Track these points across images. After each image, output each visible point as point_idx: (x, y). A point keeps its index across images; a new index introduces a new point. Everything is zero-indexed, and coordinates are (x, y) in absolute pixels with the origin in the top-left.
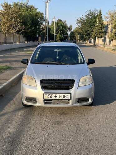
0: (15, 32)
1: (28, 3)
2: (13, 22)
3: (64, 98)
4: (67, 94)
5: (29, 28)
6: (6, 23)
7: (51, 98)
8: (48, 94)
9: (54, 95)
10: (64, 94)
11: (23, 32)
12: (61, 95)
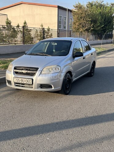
0: (84, 31)
1: (103, 1)
2: (82, 21)
3: (27, 83)
4: (29, 80)
5: (99, 26)
6: (77, 22)
7: (18, 82)
8: (16, 78)
9: (20, 79)
10: (27, 79)
11: (92, 30)
12: (25, 79)
